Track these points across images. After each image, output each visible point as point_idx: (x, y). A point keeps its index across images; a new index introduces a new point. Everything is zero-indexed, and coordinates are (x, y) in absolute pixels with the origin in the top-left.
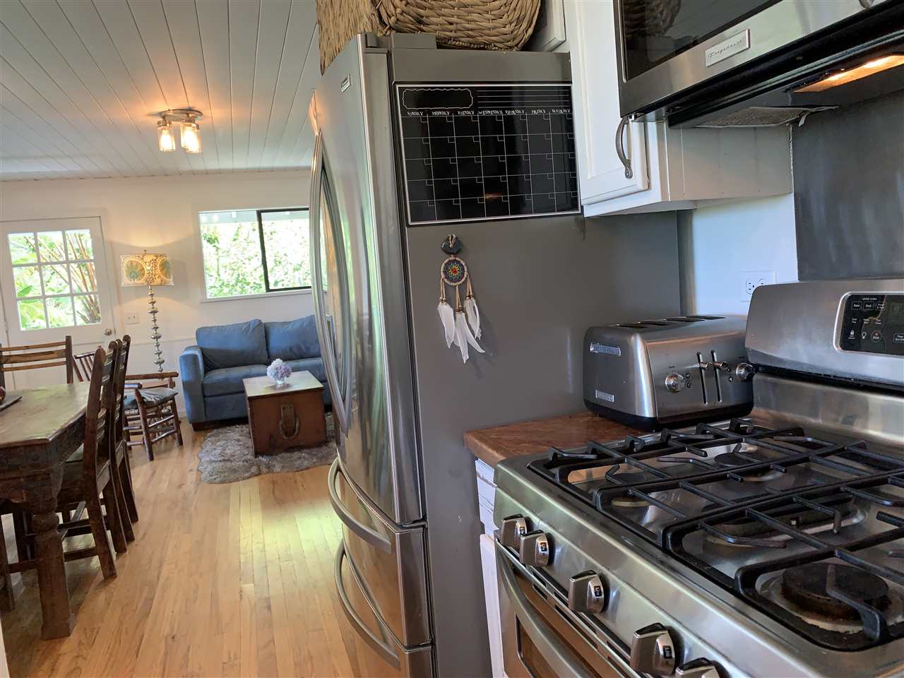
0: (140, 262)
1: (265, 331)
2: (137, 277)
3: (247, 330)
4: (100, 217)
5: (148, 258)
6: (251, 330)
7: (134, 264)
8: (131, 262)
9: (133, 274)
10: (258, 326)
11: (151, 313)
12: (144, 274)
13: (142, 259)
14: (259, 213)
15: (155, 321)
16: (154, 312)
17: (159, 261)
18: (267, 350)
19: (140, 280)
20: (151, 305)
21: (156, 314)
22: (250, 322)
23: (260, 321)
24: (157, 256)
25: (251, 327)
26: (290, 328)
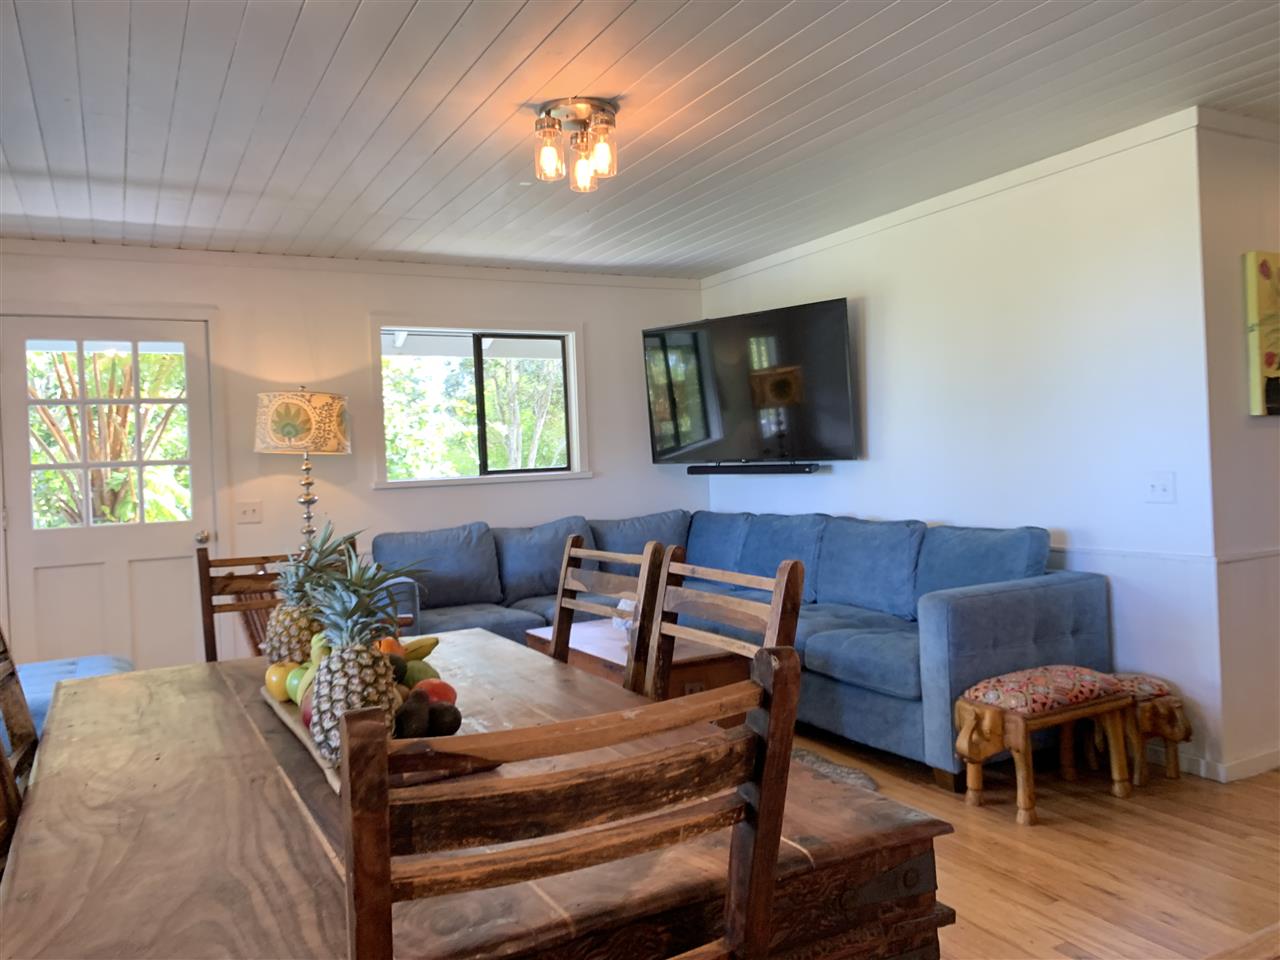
0: (306, 407)
1: (495, 543)
2: (297, 434)
3: (468, 539)
4: (206, 321)
5: (320, 401)
6: (474, 540)
7: (293, 411)
8: (287, 406)
9: (287, 429)
10: (484, 533)
11: (303, 503)
12: (309, 429)
13: (309, 401)
14: (477, 340)
15: (309, 518)
16: (309, 502)
17: (336, 407)
18: (501, 577)
19: (301, 440)
20: (304, 488)
21: (312, 507)
22: (470, 526)
23: (486, 525)
24: (333, 398)
25: (475, 536)
26: (536, 538)
